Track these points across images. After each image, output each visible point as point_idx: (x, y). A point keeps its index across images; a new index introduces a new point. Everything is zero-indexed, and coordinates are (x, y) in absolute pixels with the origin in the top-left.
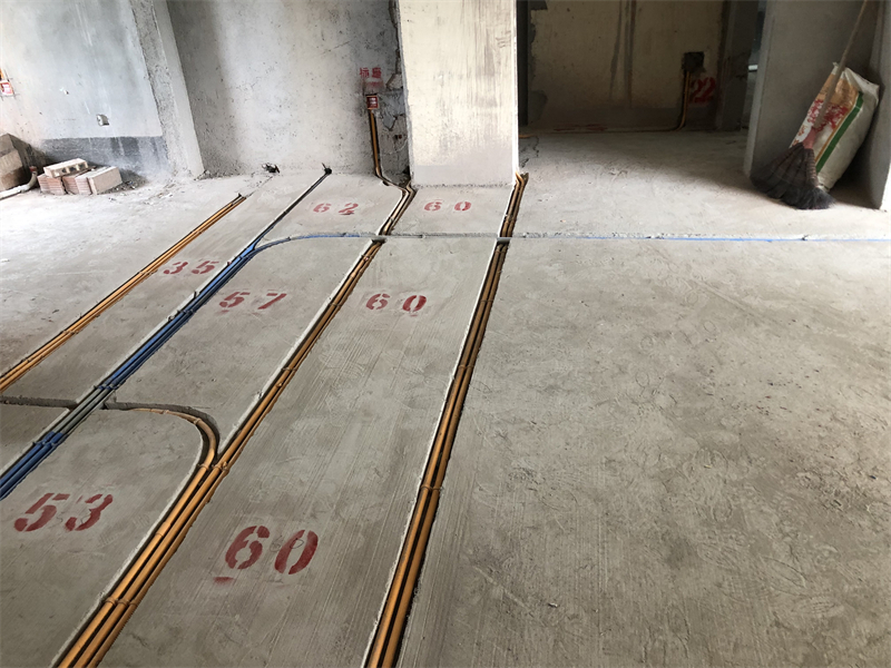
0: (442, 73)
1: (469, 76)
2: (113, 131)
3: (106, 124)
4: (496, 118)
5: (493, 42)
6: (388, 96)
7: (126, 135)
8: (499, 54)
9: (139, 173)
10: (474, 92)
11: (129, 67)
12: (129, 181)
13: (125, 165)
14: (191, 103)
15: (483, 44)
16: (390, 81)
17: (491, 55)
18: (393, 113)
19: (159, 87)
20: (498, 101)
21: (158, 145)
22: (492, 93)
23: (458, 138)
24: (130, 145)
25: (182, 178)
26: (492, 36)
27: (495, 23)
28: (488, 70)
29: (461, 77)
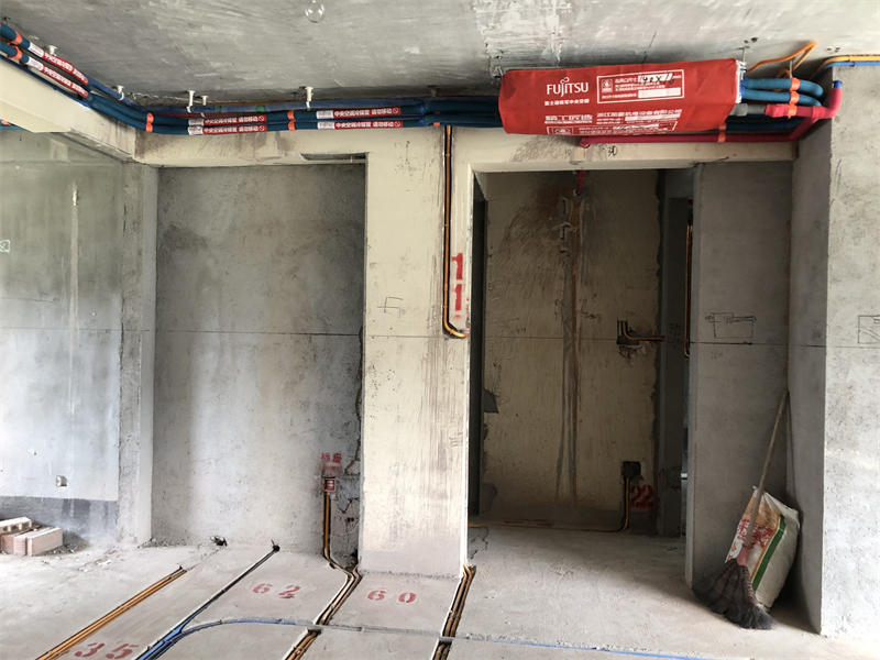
0: (397, 465)
1: (422, 468)
2: (69, 493)
3: (64, 485)
4: (446, 510)
5: (446, 441)
6: (345, 480)
7: (80, 498)
8: (451, 451)
9: (83, 536)
10: (427, 483)
11: (102, 435)
12: (70, 543)
13: (69, 527)
14: (153, 472)
15: (438, 442)
16: (349, 467)
17: (444, 451)
18: (348, 496)
19: (127, 454)
20: (448, 494)
21: (110, 510)
22: (443, 486)
23: (408, 526)
24: (82, 507)
25: (126, 545)
26: (445, 436)
27: (449, 425)
28: (441, 465)
29: (415, 469)
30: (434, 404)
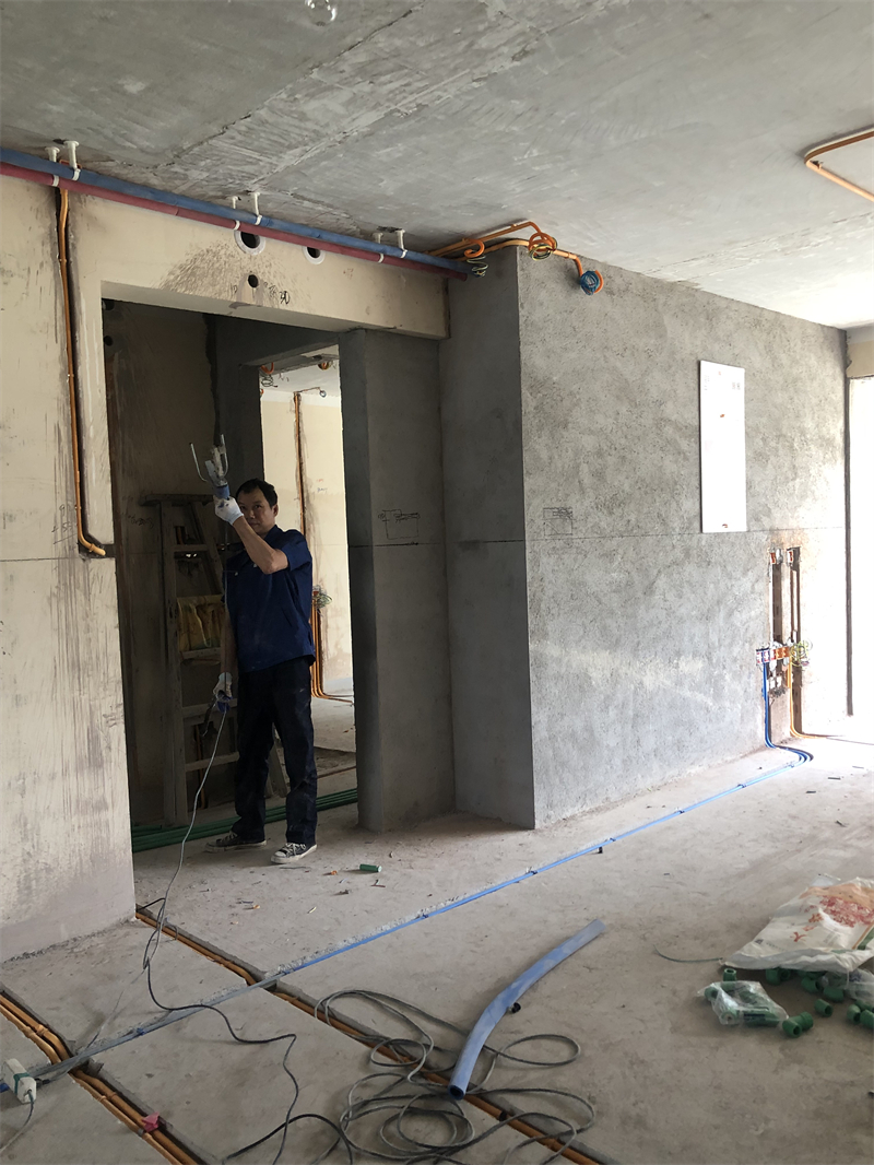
0: (22, 776)
1: (65, 773)
4: (108, 825)
5: (99, 720)
8: (108, 736)
10: (74, 794)
15: (85, 726)
17: (97, 737)
20: (109, 801)
22: (101, 791)
23: (48, 870)
26: (98, 714)
27: (102, 696)
28: (94, 760)
29: (53, 777)
30: (76, 666)
